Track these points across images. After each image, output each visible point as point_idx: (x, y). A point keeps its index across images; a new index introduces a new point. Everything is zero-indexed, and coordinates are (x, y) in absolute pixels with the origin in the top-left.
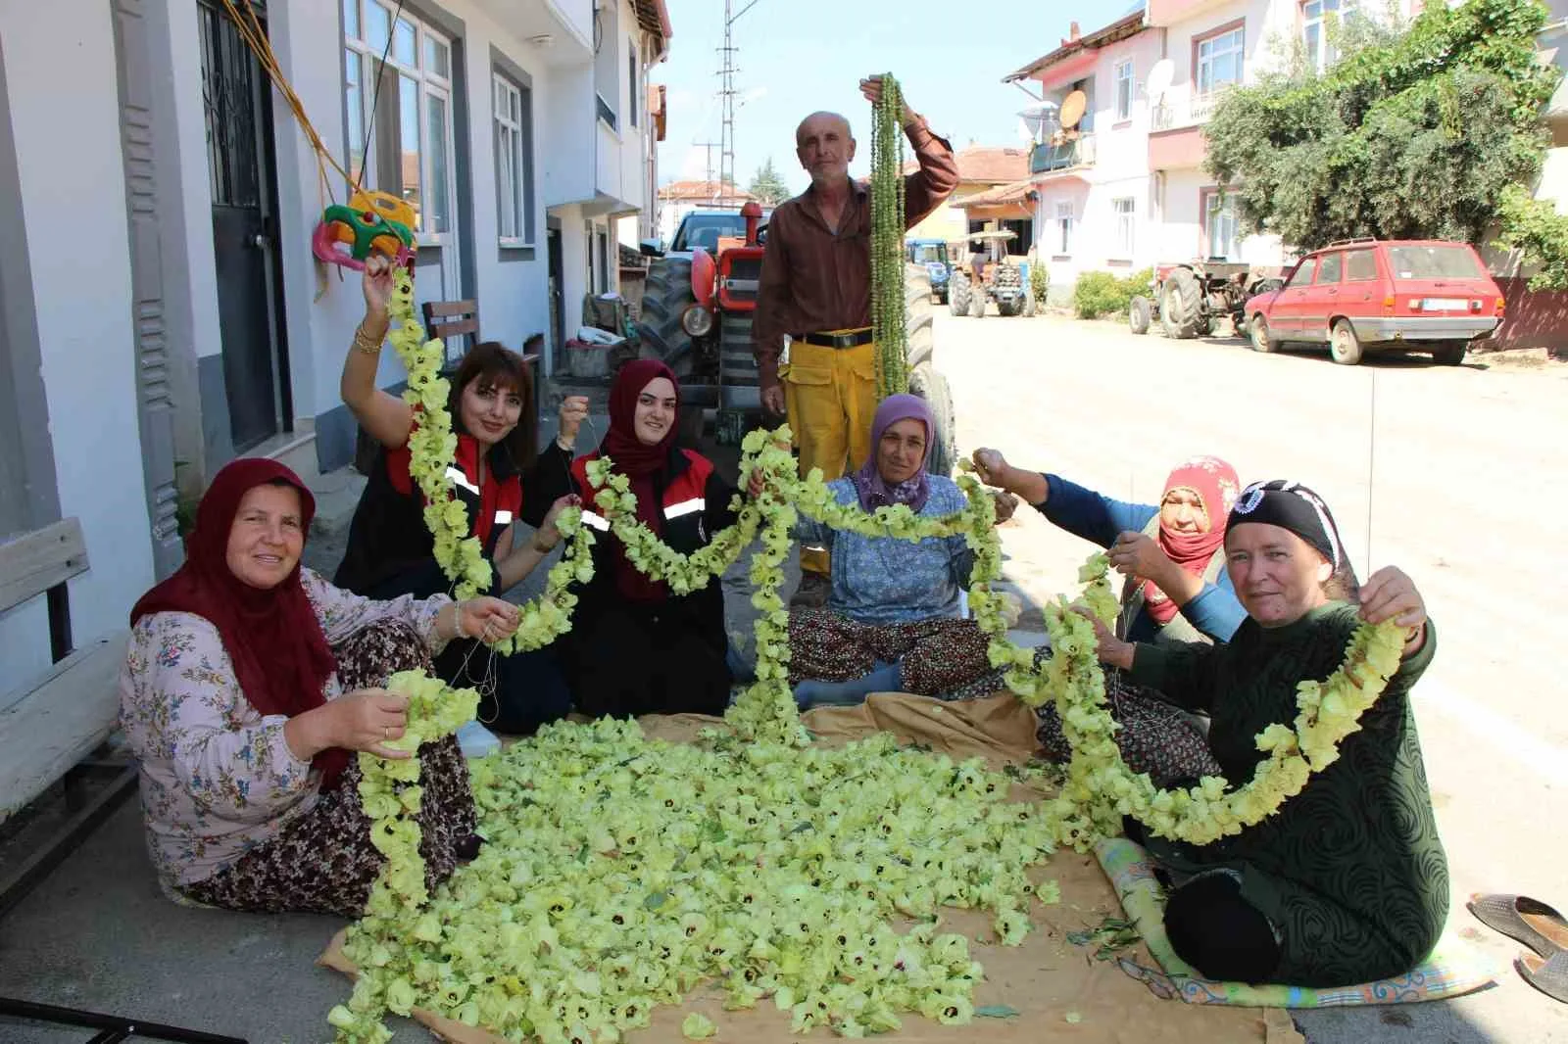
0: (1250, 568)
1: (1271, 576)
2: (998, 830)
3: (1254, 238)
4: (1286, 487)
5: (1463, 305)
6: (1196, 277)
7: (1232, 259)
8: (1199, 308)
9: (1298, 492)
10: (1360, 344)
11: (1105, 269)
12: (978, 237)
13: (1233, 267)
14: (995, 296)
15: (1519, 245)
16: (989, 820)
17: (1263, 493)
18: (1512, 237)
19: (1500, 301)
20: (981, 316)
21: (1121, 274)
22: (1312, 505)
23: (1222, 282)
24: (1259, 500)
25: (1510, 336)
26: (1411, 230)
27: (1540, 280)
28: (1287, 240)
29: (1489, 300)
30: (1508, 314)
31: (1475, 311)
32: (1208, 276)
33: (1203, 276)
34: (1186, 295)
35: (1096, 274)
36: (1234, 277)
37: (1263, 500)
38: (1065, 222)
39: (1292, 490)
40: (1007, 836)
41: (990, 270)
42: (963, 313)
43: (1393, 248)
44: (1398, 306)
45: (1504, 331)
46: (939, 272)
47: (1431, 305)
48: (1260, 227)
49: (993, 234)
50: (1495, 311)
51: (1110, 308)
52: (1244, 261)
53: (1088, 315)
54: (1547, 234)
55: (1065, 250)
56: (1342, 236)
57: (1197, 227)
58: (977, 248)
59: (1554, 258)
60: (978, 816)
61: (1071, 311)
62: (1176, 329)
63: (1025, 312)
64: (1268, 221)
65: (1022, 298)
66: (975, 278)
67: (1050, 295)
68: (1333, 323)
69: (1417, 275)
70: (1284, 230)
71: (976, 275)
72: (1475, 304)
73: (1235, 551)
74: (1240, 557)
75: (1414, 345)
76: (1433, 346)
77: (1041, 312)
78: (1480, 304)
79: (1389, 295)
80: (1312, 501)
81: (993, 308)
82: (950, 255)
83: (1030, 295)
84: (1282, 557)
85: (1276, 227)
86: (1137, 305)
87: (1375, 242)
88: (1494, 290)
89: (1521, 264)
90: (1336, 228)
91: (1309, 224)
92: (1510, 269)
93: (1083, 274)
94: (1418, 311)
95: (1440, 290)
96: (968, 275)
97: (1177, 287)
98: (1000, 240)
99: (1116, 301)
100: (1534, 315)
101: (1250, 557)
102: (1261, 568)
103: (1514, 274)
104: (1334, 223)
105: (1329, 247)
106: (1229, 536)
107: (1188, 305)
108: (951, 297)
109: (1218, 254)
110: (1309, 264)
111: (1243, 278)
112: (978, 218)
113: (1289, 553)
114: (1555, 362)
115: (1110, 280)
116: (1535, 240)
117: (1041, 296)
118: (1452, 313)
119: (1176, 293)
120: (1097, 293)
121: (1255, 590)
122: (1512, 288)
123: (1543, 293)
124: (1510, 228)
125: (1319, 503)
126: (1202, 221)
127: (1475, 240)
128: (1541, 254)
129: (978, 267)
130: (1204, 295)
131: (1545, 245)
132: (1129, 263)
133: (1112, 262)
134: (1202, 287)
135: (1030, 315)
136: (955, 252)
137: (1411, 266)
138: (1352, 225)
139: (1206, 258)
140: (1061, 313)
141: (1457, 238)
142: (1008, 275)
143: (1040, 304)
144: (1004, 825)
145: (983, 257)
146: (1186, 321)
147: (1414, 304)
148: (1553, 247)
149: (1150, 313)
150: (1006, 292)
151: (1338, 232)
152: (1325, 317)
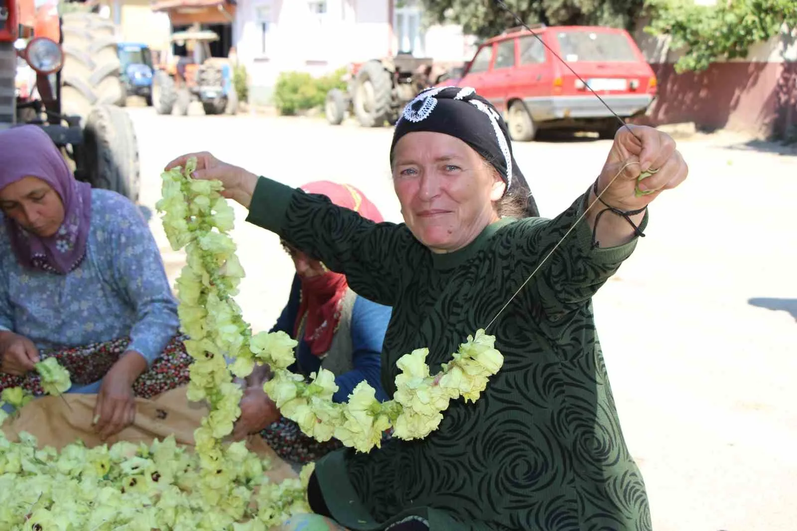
0: (421, 183)
1: (444, 190)
2: (170, 513)
3: (437, 28)
4: (460, 96)
5: (621, 84)
6: (386, 69)
7: (418, 54)
8: (390, 99)
9: (473, 102)
10: (534, 123)
11: (302, 69)
12: (180, 37)
13: (419, 61)
14: (199, 95)
15: (666, 32)
16: (161, 504)
17: (435, 101)
18: (661, 24)
19: (653, 81)
20: (185, 114)
21: (317, 74)
22: (487, 116)
23: (408, 75)
24: (432, 108)
25: (661, 116)
26: (575, 18)
27: (685, 63)
28: (467, 30)
29: (644, 80)
30: (661, 94)
31: (632, 90)
32: (397, 69)
33: (392, 68)
34: (377, 85)
35: (294, 75)
36: (422, 69)
37: (436, 107)
38: (264, 27)
39: (466, 99)
40: (181, 518)
41: (193, 71)
42: (168, 111)
43: (560, 34)
44: (566, 86)
45: (657, 111)
46: (144, 75)
47: (595, 84)
48: (442, 19)
49: (196, 37)
50: (649, 89)
51: (308, 105)
52: (428, 55)
53: (288, 112)
54: (689, 21)
55: (264, 50)
56: (515, 25)
57: (386, 26)
58: (181, 51)
59: (696, 43)
60: (147, 502)
61: (273, 110)
62: (369, 118)
63: (228, 110)
64: (449, 13)
65: (225, 98)
66: (178, 78)
67: (252, 95)
68: (510, 104)
69: (580, 58)
70: (464, 20)
71: (179, 75)
72: (631, 84)
73: (404, 164)
74: (409, 172)
75: (582, 124)
76: (598, 125)
77: (244, 111)
78: (636, 84)
79: (558, 76)
80: (488, 112)
81: (197, 107)
82: (154, 60)
83: (232, 95)
84: (456, 171)
85: (457, 19)
86: (332, 98)
87: (544, 28)
88: (647, 72)
89: (669, 50)
90: (509, 19)
91: (486, 14)
92: (659, 56)
93: (282, 74)
94: (583, 90)
95: (603, 71)
96: (172, 76)
97: (368, 79)
98: (202, 42)
99: (313, 98)
100: (680, 97)
101: (422, 171)
102: (433, 182)
103: (663, 59)
104: (508, 14)
105: (504, 35)
106: (396, 147)
107: (379, 95)
108: (156, 98)
109: (406, 49)
110: (487, 53)
111: (429, 71)
112: (181, 22)
113: (464, 167)
114: (701, 135)
115: (307, 80)
116: (679, 28)
117: (243, 95)
118: (613, 92)
119: (367, 85)
120: (295, 90)
121: (427, 207)
122: (663, 71)
123: (689, 73)
124: (658, 17)
125: (495, 114)
126: (391, 21)
127: (630, 27)
128: (685, 37)
129: (181, 69)
130: (393, 87)
131: (688, 31)
132: (324, 63)
133: (309, 63)
134: (392, 78)
135: (233, 114)
136: (159, 55)
137: (575, 50)
138: (524, 16)
139: (395, 53)
140: (263, 112)
141: (615, 27)
142: (211, 75)
143: (242, 104)
144: (176, 507)
145: (186, 60)
146: (378, 111)
147: (579, 84)
148: (695, 33)
149: (345, 106)
150: (211, 92)
151: (511, 23)
152: (502, 99)
